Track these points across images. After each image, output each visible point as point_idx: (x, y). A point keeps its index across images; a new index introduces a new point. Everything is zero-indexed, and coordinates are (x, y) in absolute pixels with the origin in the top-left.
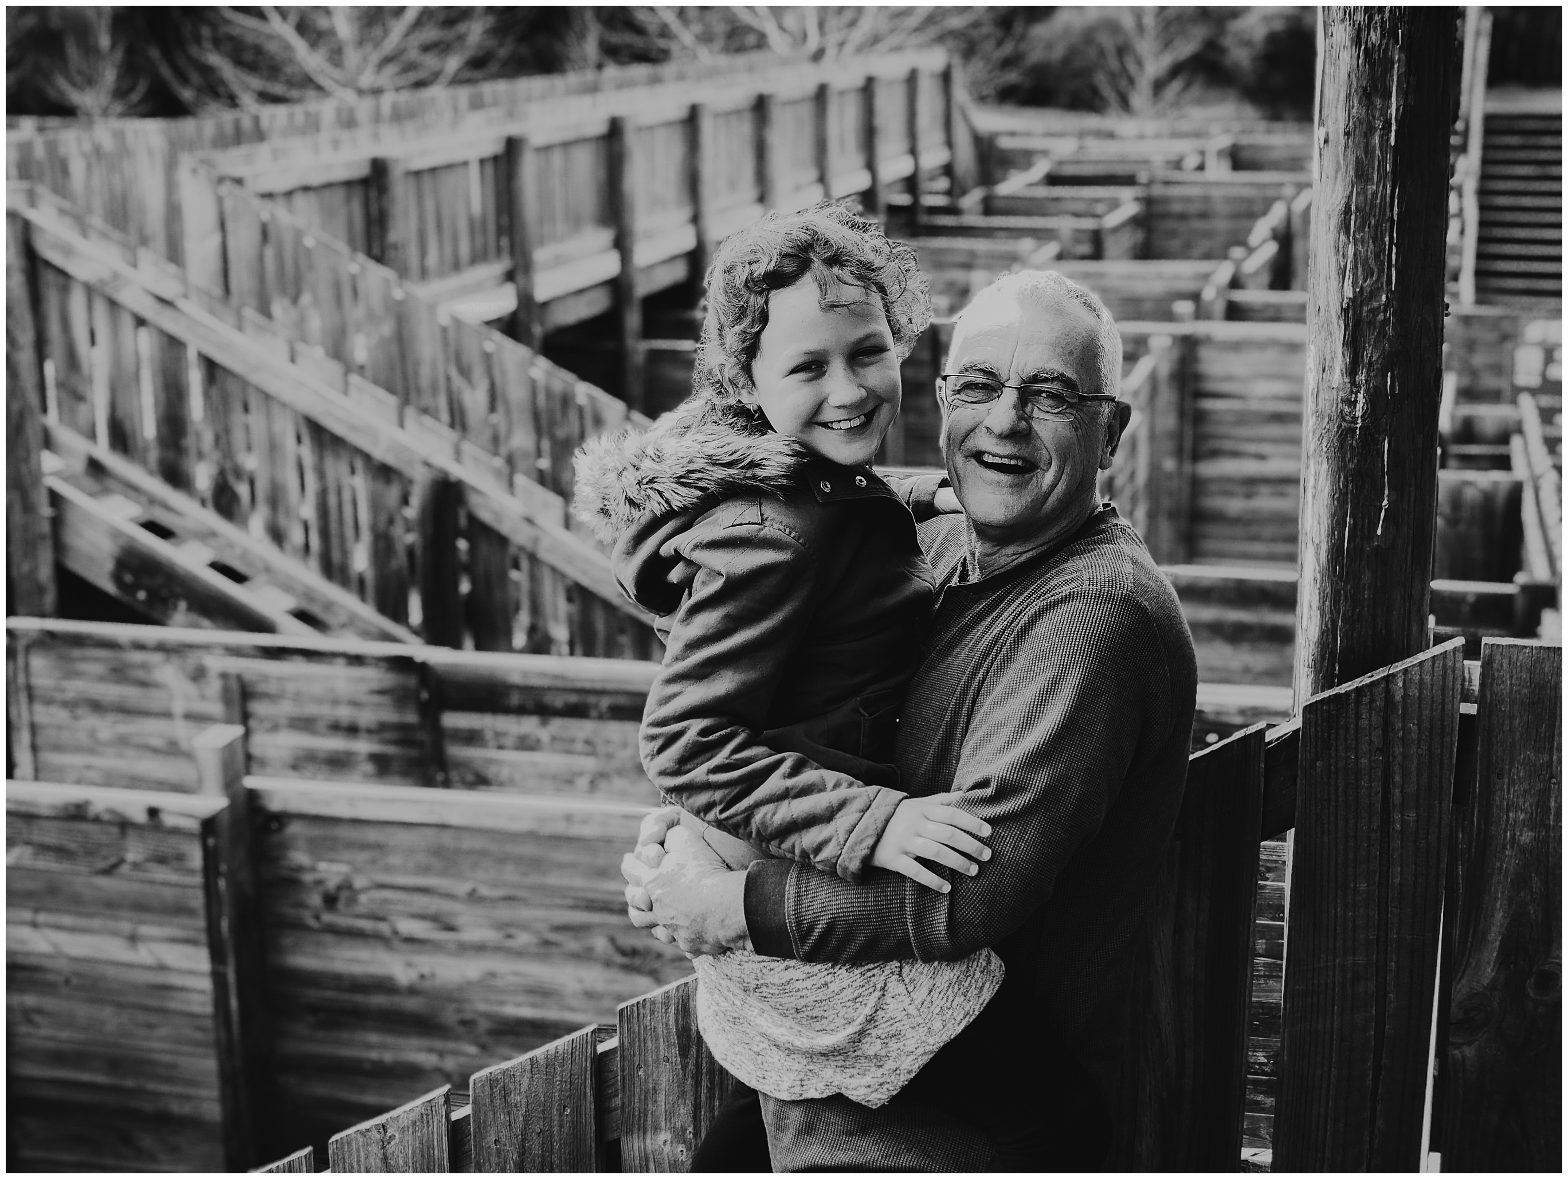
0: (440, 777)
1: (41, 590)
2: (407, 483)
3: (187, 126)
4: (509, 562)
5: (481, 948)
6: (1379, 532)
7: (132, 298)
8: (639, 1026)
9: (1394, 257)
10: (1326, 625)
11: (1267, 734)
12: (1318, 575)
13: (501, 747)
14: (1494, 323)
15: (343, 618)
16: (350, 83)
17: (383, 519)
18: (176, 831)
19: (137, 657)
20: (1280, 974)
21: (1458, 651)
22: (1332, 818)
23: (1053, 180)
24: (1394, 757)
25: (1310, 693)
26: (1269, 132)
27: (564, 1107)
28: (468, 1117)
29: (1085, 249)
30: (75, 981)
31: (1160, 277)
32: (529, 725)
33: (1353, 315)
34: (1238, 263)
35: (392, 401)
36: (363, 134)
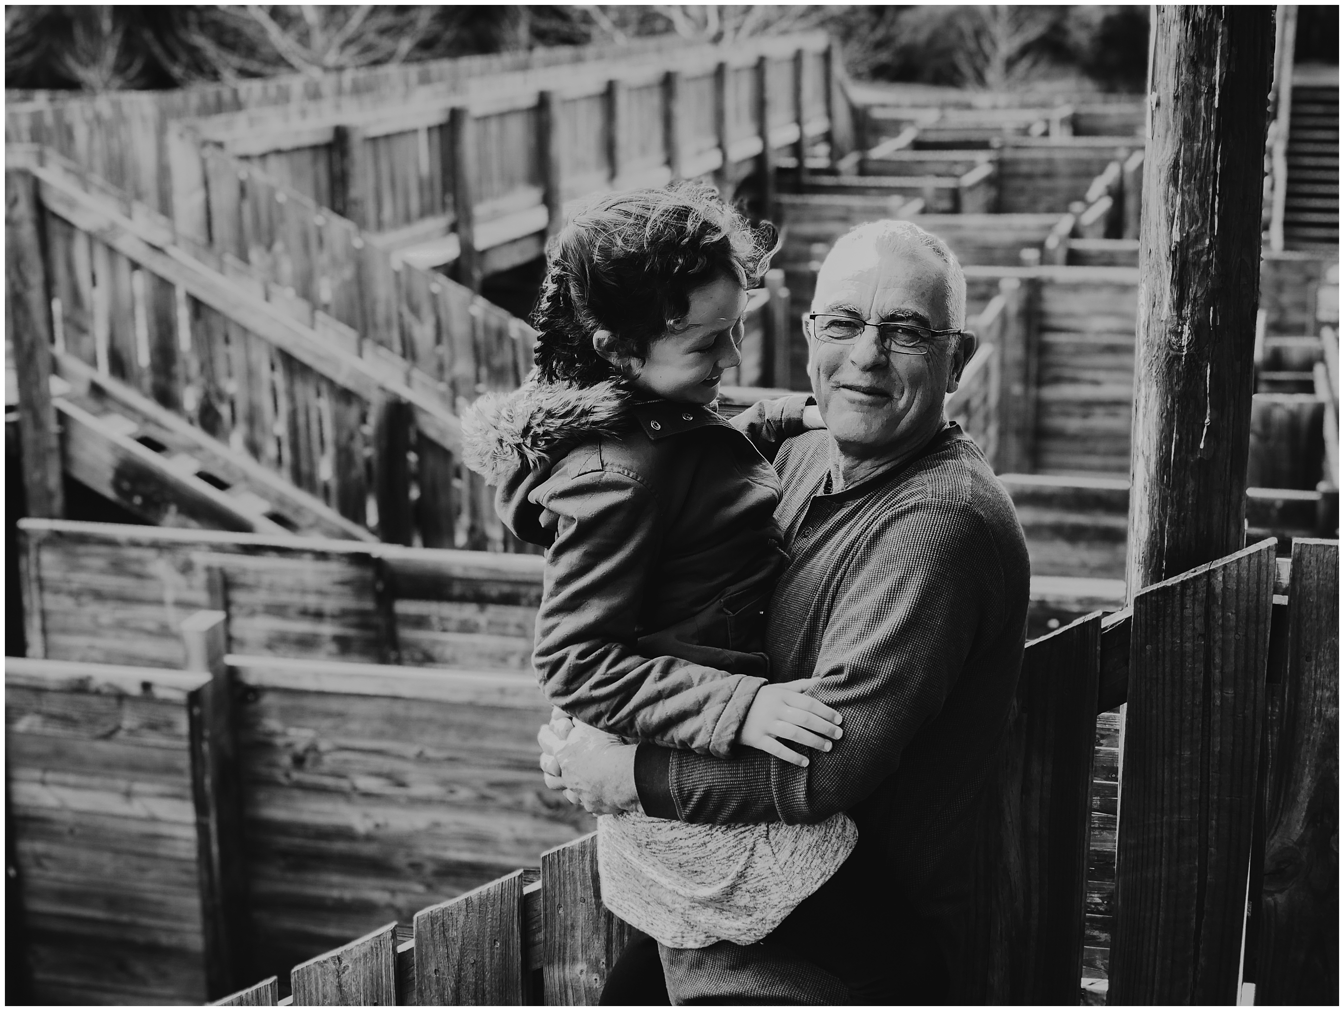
0: (393, 655)
1: (50, 496)
2: (364, 404)
3: (176, 97)
4: (451, 472)
5: (427, 802)
6: (1202, 446)
7: (128, 245)
8: (559, 871)
9: (1216, 206)
10: (1155, 527)
11: (1103, 621)
12: (1148, 483)
13: (445, 630)
14: (1300, 266)
15: (310, 520)
16: (316, 62)
17: (345, 435)
18: (166, 702)
19: (134, 553)
20: (1113, 827)
21: (1272, 549)
22: (1160, 695)
23: (918, 145)
24: (1215, 642)
25: (1140, 586)
26: (1105, 102)
27: (495, 941)
28: (411, 950)
29: (946, 204)
30: (78, 831)
31: (1010, 228)
32: (469, 611)
33: (1180, 257)
34: (1078, 216)
35: (352, 335)
36: (327, 105)
